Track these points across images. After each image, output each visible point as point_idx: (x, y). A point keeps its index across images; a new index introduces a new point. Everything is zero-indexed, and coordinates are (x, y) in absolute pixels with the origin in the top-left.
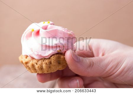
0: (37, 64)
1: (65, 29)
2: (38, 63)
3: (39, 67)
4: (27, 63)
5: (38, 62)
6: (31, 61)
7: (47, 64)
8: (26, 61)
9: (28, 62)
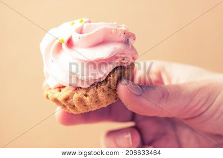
0: (86, 95)
1: (114, 24)
2: (88, 94)
3: (91, 100)
4: (66, 99)
5: (87, 92)
6: (73, 94)
7: (104, 90)
8: (65, 96)
9: (68, 98)
